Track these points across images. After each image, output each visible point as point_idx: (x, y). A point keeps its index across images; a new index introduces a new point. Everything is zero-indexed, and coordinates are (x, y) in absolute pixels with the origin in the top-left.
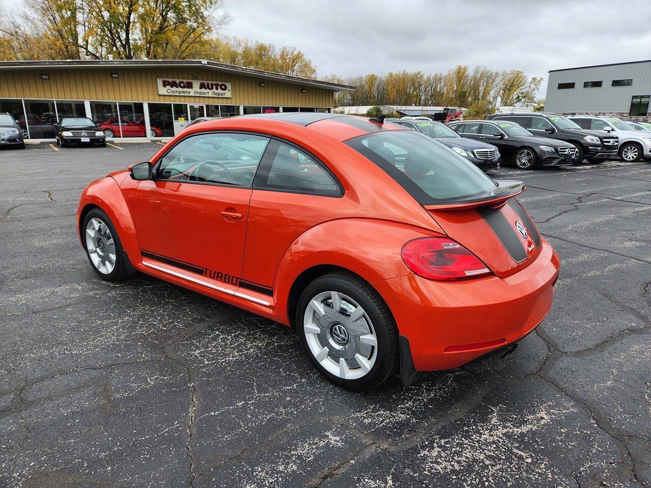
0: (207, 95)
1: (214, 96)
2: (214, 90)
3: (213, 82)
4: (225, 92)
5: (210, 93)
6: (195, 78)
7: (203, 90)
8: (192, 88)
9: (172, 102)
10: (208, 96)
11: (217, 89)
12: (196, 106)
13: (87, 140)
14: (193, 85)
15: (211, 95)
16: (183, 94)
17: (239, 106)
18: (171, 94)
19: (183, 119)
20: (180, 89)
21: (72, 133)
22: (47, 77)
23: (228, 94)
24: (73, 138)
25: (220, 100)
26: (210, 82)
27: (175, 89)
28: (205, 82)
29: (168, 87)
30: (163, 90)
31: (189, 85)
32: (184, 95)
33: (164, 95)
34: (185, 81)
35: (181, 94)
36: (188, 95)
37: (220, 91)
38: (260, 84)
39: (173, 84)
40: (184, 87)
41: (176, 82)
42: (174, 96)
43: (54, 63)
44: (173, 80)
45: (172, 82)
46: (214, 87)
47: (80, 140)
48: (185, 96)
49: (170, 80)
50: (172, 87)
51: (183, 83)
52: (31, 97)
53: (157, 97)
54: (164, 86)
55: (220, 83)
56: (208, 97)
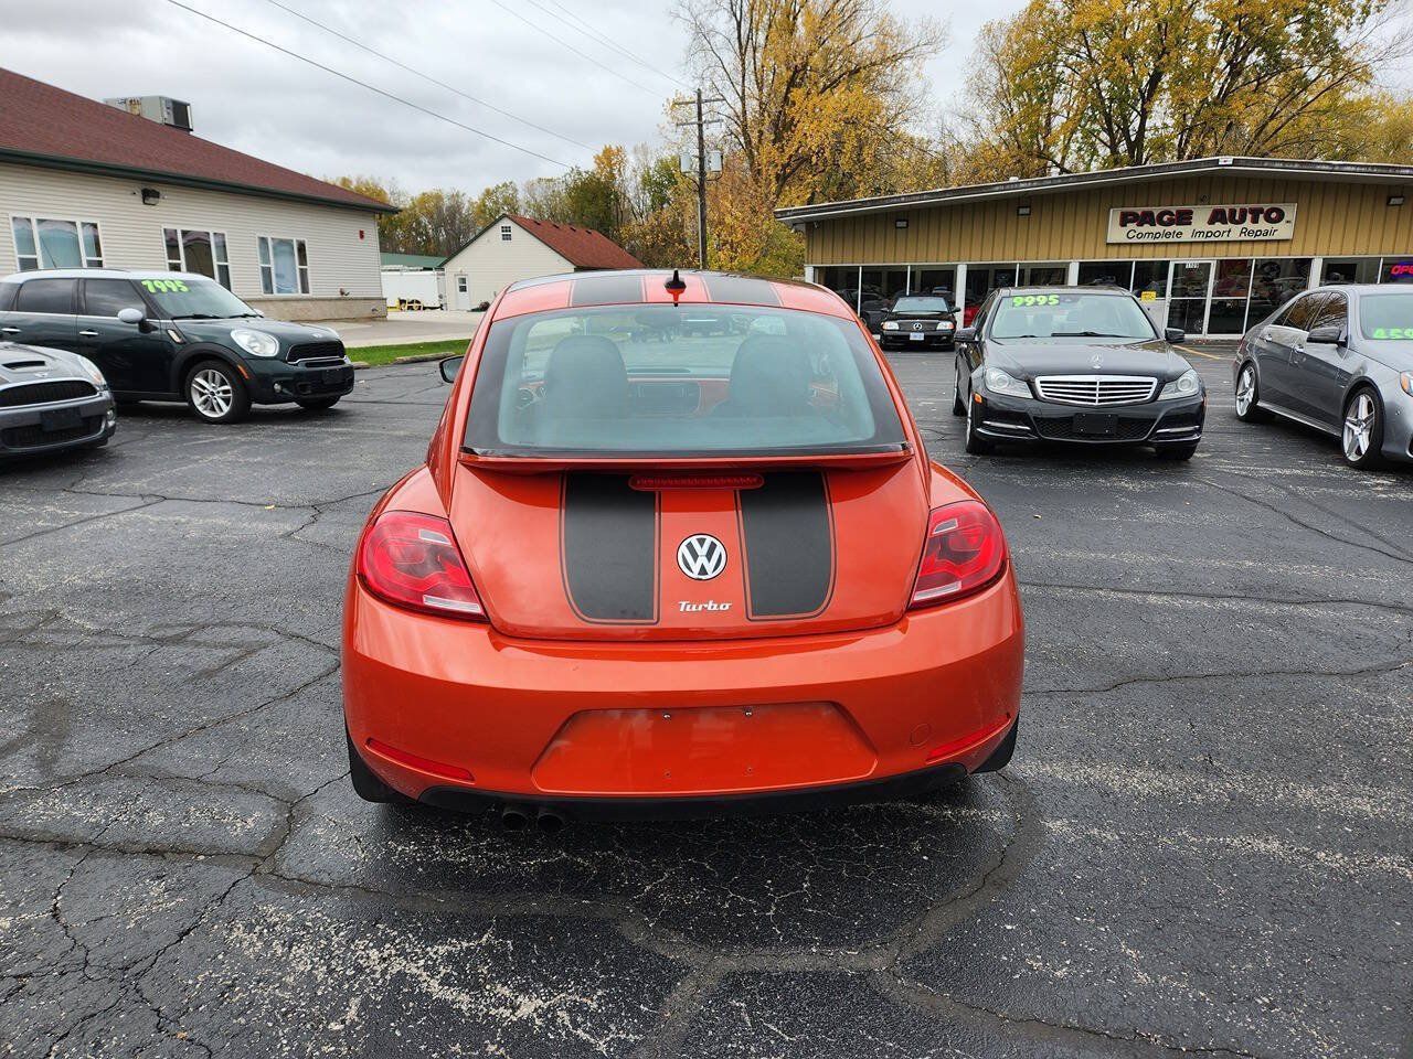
0: (1225, 238)
1: (1243, 237)
2: (1248, 224)
3: (1247, 206)
4: (1275, 226)
5: (1235, 231)
6: (1202, 201)
7: (1218, 226)
8: (1190, 224)
9: (1134, 257)
10: (1228, 239)
11: (1255, 221)
12: (1191, 263)
13: (920, 337)
14: (1194, 216)
15: (1235, 235)
16: (1164, 240)
17: (1310, 260)
18: (1135, 240)
19: (1154, 293)
20: (1158, 228)
21: (899, 324)
22: (904, 224)
23: (1283, 230)
24: (899, 333)
25: (1259, 248)
26: (1238, 207)
27: (1146, 228)
28: (1227, 208)
29: (1131, 226)
30: (1117, 233)
31: (1184, 218)
32: (1168, 240)
33: (1119, 244)
34: (1174, 209)
35: (1160, 240)
36: (1176, 240)
37: (1263, 225)
38: (1389, 201)
39: (1147, 219)
40: (1169, 223)
41: (1151, 214)
42: (1143, 244)
43: (914, 198)
44: (1146, 209)
45: (1144, 213)
46: (1249, 216)
47: (909, 336)
48: (1167, 243)
49: (1139, 210)
50: (1140, 225)
51: (1171, 214)
52: (873, 262)
53: (1102, 249)
54: (1123, 224)
55: (1266, 207)
56: (1229, 242)
